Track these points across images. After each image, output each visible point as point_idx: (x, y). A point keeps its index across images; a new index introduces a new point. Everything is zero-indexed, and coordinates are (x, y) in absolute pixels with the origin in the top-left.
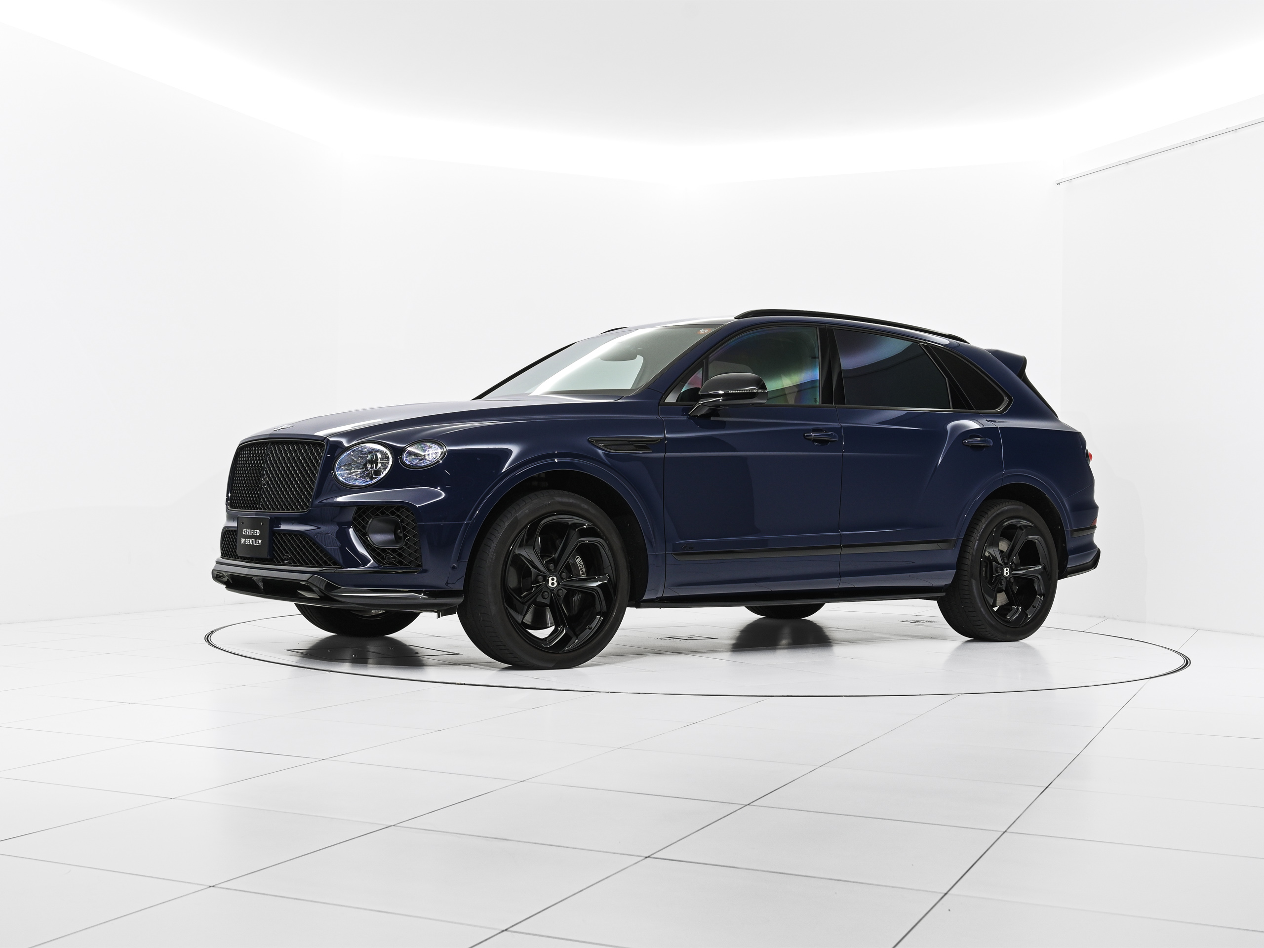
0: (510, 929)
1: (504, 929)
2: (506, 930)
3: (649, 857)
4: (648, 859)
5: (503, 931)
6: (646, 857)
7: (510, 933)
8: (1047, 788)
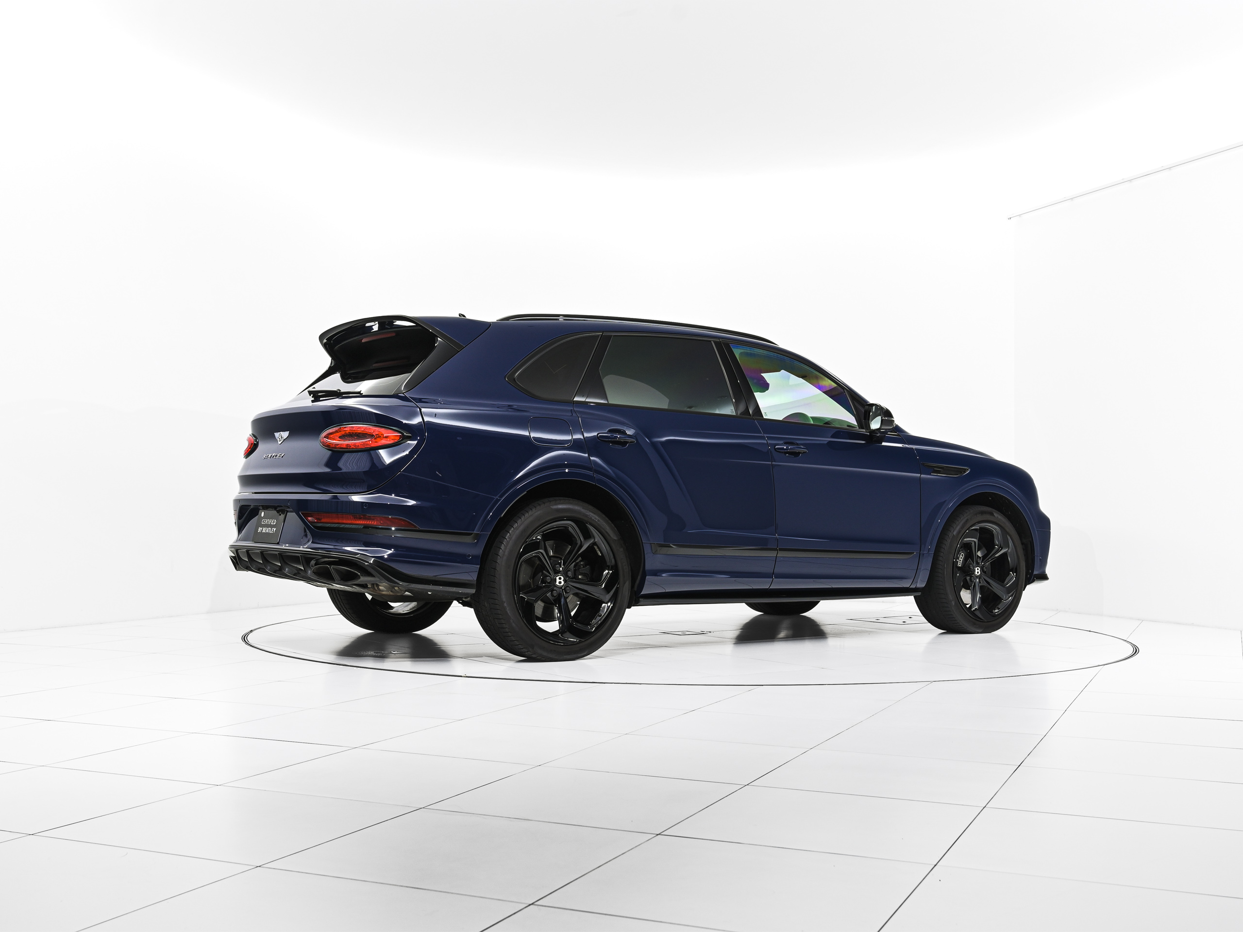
0: (536, 903)
1: (531, 903)
2: (532, 904)
3: (659, 834)
4: (659, 836)
5: (530, 905)
6: (657, 835)
7: (536, 907)
8: (1019, 766)
